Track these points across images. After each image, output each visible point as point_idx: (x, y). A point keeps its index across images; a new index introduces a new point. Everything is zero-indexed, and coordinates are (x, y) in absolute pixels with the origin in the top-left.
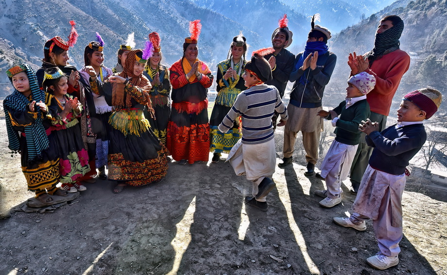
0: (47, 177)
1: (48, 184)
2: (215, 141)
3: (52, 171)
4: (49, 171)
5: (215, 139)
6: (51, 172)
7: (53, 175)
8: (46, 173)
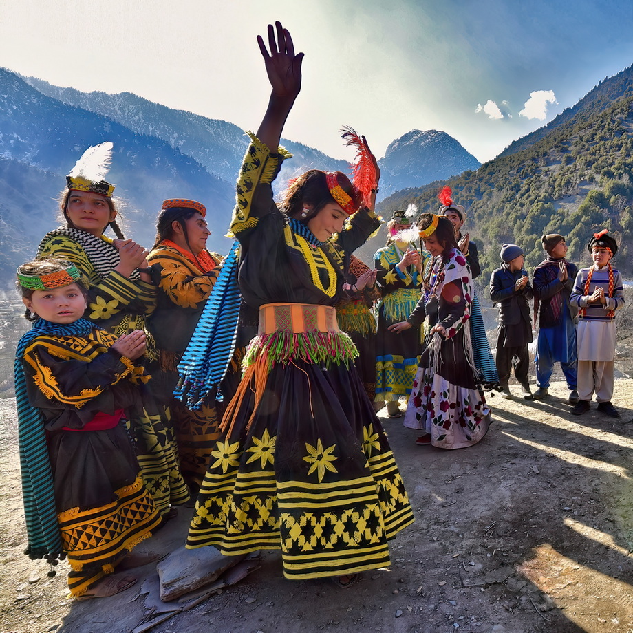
0: (138, 517)
1: (142, 532)
2: (391, 381)
3: (148, 499)
4: (142, 500)
5: (391, 377)
6: (145, 502)
7: (151, 508)
8: (134, 508)
